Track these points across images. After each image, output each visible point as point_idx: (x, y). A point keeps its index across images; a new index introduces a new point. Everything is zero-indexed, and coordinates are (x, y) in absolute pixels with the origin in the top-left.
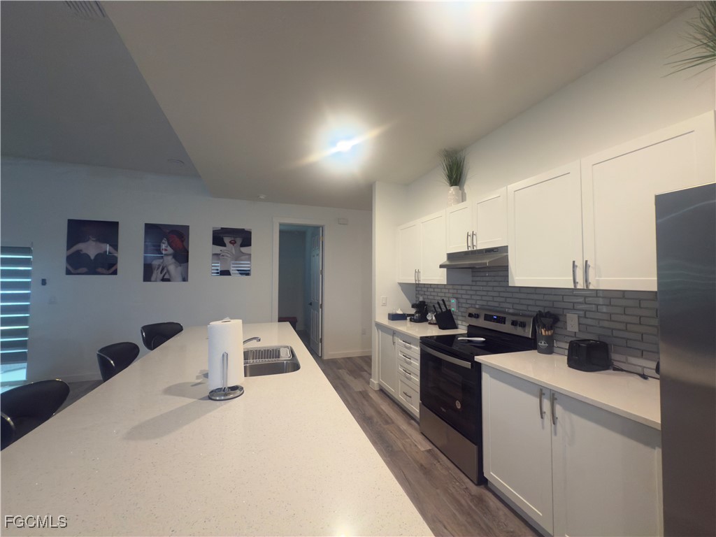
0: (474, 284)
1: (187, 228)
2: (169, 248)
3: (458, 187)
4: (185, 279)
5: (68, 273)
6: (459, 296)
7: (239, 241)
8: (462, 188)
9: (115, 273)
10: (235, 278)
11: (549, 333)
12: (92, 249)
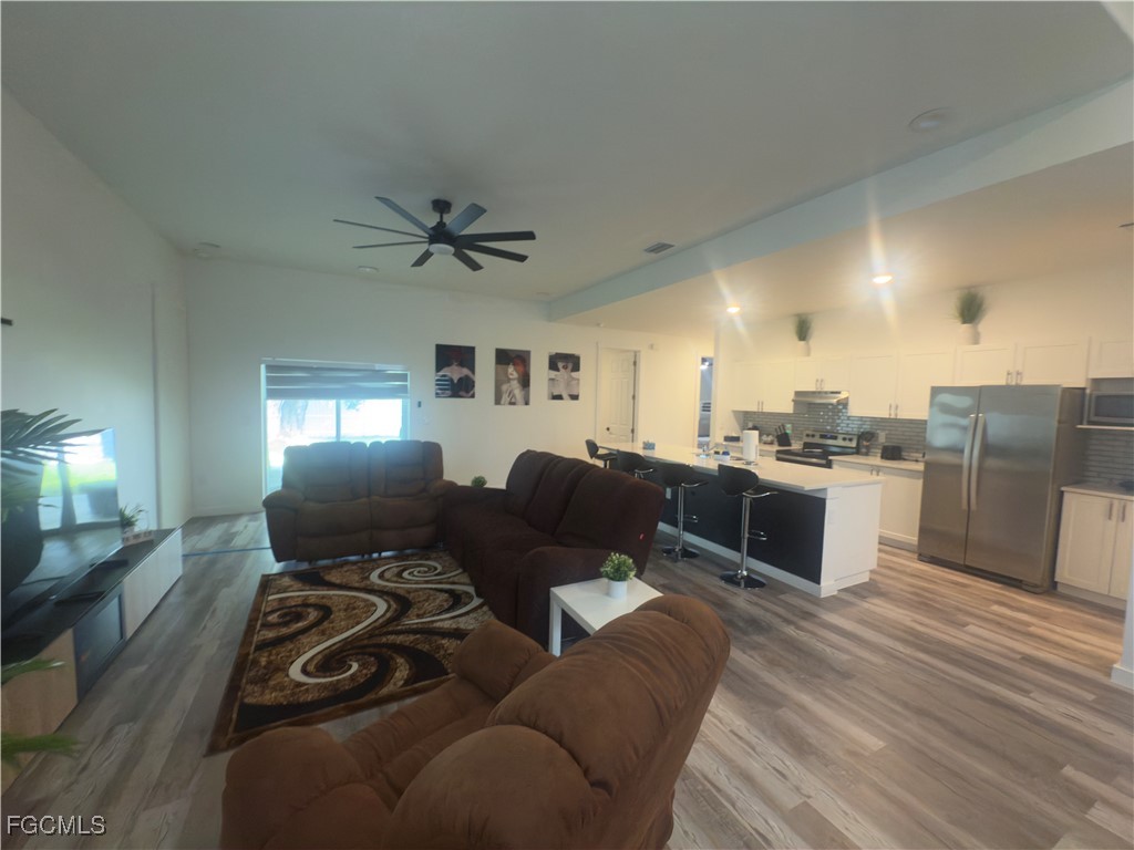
1: (528, 353)
2: (515, 373)
4: (527, 403)
5: (437, 395)
7: (570, 366)
9: (473, 396)
10: (567, 403)
12: (455, 373)
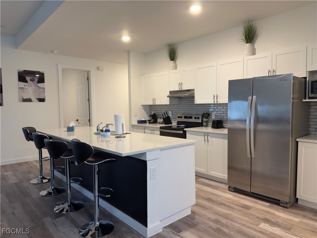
0: (179, 104)
3: (174, 61)
4: (1, 104)
6: (173, 110)
7: (36, 79)
8: (175, 62)
10: (36, 104)
11: (207, 120)
